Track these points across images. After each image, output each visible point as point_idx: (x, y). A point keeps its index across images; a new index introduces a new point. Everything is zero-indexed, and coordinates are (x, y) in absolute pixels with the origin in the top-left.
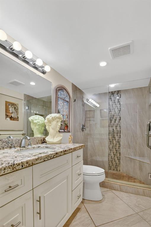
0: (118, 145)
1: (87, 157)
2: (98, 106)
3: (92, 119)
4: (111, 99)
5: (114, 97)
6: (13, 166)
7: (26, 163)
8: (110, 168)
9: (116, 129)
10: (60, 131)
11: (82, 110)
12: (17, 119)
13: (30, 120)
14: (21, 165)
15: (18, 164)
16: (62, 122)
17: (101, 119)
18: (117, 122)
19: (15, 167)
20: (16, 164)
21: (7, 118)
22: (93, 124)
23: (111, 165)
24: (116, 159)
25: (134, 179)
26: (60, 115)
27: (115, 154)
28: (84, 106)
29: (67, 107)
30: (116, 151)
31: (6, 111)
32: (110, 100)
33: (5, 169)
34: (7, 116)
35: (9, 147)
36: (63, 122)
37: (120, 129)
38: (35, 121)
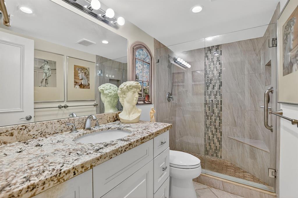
0: (218, 121)
1: (175, 136)
2: (189, 66)
3: (182, 84)
4: (207, 56)
5: (212, 55)
6: (59, 176)
7: (80, 168)
8: (207, 152)
9: (215, 99)
10: (139, 102)
11: (167, 74)
12: (87, 86)
13: (100, 90)
14: (72, 171)
15: (66, 172)
16: (141, 91)
17: (193, 83)
18: (216, 88)
19: (63, 177)
20: (64, 172)
21: (76, 86)
22: (183, 92)
23: (208, 149)
24: (216, 140)
25: (244, 172)
26: (138, 84)
27: (214, 133)
28: (170, 68)
29: (148, 70)
30: (216, 129)
31: (74, 77)
32: (206, 58)
33: (44, 183)
34: (76, 83)
35: (69, 130)
36: (143, 91)
37: (221, 98)
38: (106, 92)
